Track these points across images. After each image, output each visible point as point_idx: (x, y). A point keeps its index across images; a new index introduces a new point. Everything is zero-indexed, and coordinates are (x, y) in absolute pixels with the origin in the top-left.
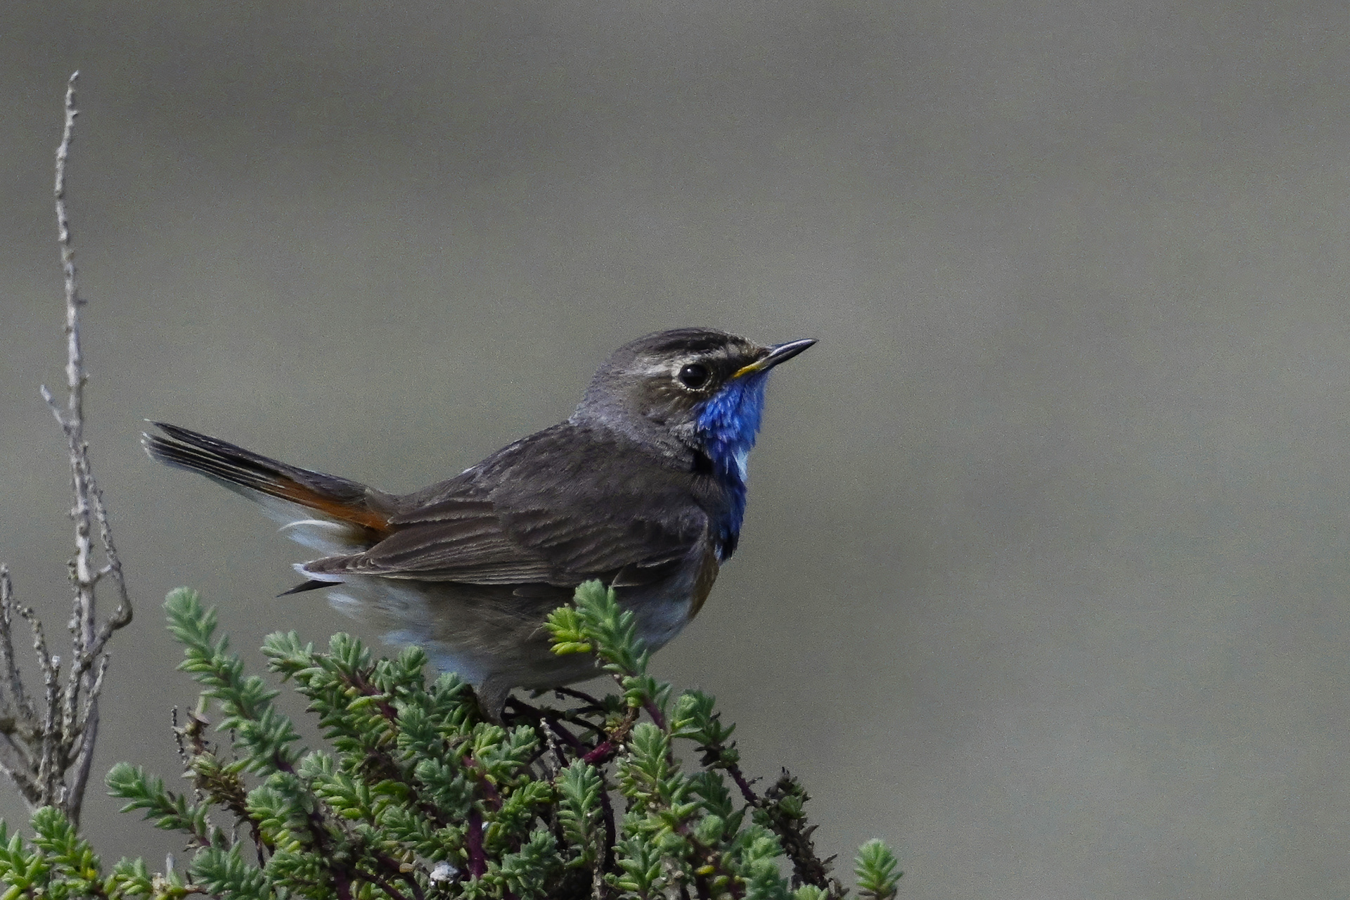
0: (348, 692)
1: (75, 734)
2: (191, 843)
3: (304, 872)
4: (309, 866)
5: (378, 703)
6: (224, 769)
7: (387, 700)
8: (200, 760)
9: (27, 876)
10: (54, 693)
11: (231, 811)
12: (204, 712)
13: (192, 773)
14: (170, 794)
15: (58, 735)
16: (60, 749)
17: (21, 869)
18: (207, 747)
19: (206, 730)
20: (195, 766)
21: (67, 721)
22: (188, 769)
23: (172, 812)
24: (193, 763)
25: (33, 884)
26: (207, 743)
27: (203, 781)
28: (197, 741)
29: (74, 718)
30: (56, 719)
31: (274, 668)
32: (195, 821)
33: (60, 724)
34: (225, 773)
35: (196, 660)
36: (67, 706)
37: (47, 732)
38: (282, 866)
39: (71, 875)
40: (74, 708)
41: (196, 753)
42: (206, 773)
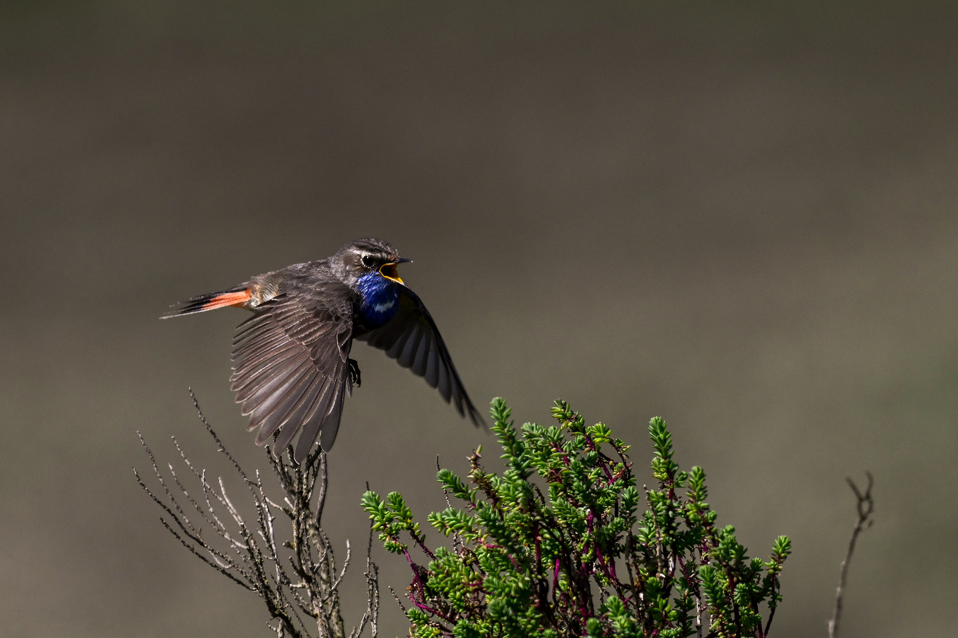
0: (552, 450)
1: (308, 493)
2: (468, 505)
3: (522, 521)
4: (525, 520)
5: (563, 456)
6: (485, 477)
7: (566, 456)
8: (476, 471)
9: (384, 519)
10: (299, 475)
11: (486, 494)
12: (480, 452)
13: (472, 476)
14: (462, 484)
15: (302, 492)
16: (302, 498)
17: (383, 516)
18: (479, 466)
19: (479, 460)
20: (473, 473)
21: (304, 487)
22: (470, 474)
23: (463, 491)
24: (473, 472)
25: (387, 523)
26: (479, 465)
27: (476, 480)
28: (475, 464)
29: (307, 486)
30: (300, 486)
31: (525, 436)
32: (471, 496)
33: (302, 488)
34: (486, 478)
35: (499, 427)
36: (305, 481)
37: (297, 491)
38: (515, 517)
39: (401, 521)
40: (307, 482)
41: (475, 468)
42: (478, 477)
